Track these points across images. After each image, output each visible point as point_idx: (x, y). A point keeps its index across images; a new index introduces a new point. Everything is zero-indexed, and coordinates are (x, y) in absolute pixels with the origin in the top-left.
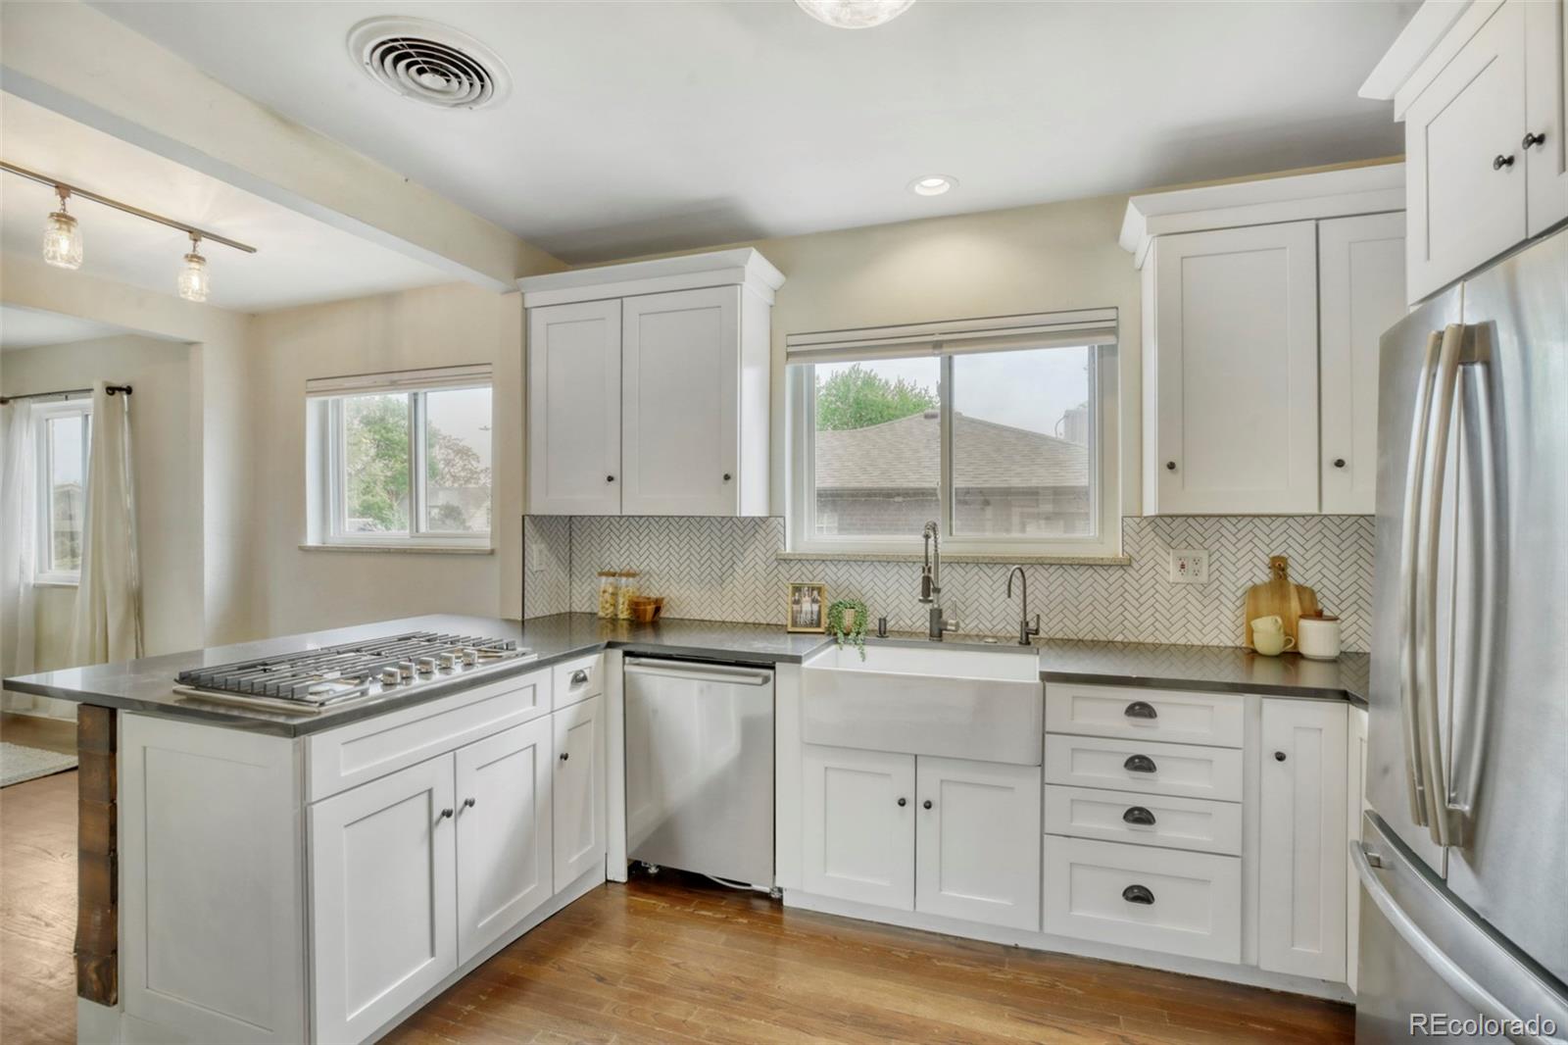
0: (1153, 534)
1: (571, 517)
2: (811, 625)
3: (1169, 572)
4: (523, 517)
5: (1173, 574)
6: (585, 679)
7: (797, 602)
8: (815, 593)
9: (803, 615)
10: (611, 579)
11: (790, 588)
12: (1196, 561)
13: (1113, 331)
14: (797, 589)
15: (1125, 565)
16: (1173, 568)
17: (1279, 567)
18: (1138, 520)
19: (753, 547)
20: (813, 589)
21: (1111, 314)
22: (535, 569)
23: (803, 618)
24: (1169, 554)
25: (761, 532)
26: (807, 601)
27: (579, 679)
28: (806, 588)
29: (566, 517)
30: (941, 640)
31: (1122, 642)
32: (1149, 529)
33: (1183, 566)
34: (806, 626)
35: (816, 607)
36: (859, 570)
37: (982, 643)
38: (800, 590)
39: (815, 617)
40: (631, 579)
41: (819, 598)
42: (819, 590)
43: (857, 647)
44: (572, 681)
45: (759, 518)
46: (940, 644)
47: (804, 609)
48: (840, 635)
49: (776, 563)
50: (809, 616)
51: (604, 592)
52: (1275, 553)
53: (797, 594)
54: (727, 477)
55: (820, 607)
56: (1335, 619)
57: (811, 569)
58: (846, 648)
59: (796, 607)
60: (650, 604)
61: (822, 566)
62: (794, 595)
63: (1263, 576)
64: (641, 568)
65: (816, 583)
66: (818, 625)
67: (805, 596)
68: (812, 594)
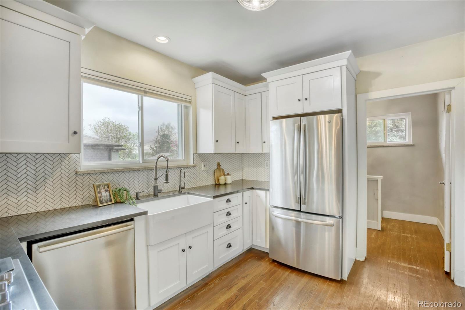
0: (199, 158)
2: (108, 201)
3: (202, 168)
5: (203, 168)
7: (99, 192)
8: (106, 187)
12: (207, 164)
13: (190, 103)
15: (194, 167)
16: (203, 166)
17: (219, 165)
18: (196, 154)
20: (105, 186)
21: (190, 98)
23: (104, 199)
24: (202, 163)
25: (65, 161)
26: (103, 191)
28: (102, 186)
30: (158, 196)
31: (194, 187)
32: (198, 157)
33: (205, 166)
34: (106, 202)
35: (108, 193)
36: (118, 175)
37: (169, 195)
38: (99, 187)
39: (108, 197)
41: (108, 189)
42: (108, 185)
46: (158, 198)
47: (103, 195)
50: (106, 198)
52: (217, 162)
53: (98, 189)
54: (75, 133)
55: (109, 193)
56: (231, 175)
61: (101, 175)
63: (216, 167)
65: (105, 183)
66: (111, 201)
67: (102, 189)
68: (105, 188)
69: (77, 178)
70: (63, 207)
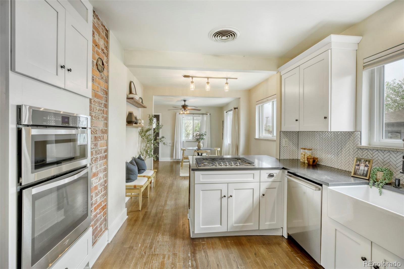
1: (298, 132)
2: (363, 175)
4: (280, 132)
6: (273, 176)
7: (358, 165)
8: (367, 163)
9: (360, 171)
10: (304, 150)
11: (355, 159)
14: (359, 160)
19: (349, 143)
20: (367, 161)
22: (284, 146)
25: (352, 137)
26: (362, 166)
27: (271, 176)
28: (363, 160)
29: (296, 132)
34: (360, 175)
35: (366, 169)
38: (360, 161)
39: (365, 172)
40: (310, 151)
41: (369, 165)
42: (370, 162)
43: (378, 189)
44: (268, 176)
45: (351, 132)
47: (360, 168)
48: (371, 182)
49: (357, 150)
50: (362, 172)
51: (302, 154)
53: (358, 162)
54: (325, 118)
55: (368, 168)
57: (372, 153)
58: (373, 187)
59: (357, 167)
60: (311, 159)
61: (377, 152)
62: (357, 162)
64: (315, 147)
65: (368, 158)
66: (366, 176)
67: (362, 163)
68: (365, 163)
69: (358, 151)
70: (342, 169)
